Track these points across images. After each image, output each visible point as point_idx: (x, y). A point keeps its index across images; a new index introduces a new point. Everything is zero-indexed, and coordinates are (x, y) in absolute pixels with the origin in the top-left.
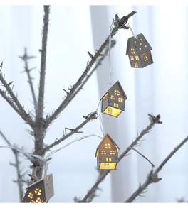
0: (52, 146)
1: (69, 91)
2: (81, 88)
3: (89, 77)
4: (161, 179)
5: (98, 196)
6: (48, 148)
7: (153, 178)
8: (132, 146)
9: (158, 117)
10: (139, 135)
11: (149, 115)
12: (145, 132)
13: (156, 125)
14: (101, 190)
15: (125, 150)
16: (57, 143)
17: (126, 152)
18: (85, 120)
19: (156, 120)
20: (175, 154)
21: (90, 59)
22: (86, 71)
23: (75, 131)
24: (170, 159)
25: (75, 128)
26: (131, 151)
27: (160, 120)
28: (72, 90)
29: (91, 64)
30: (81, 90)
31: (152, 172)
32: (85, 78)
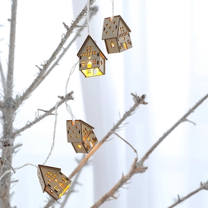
0: (23, 129)
1: (42, 67)
2: (56, 64)
3: (65, 50)
4: (147, 168)
5: (77, 191)
6: (18, 132)
7: (138, 168)
8: (113, 130)
9: (143, 97)
10: (122, 117)
11: (132, 94)
12: (128, 114)
13: (141, 106)
14: (81, 185)
15: (106, 134)
16: (28, 126)
17: (107, 137)
18: (60, 100)
19: (140, 100)
20: (164, 140)
21: (65, 31)
22: (61, 45)
23: (48, 113)
24: (158, 146)
25: (48, 109)
26: (113, 135)
27: (146, 100)
28: (46, 66)
29: (67, 36)
30: (56, 66)
31: (136, 160)
32: (60, 52)
